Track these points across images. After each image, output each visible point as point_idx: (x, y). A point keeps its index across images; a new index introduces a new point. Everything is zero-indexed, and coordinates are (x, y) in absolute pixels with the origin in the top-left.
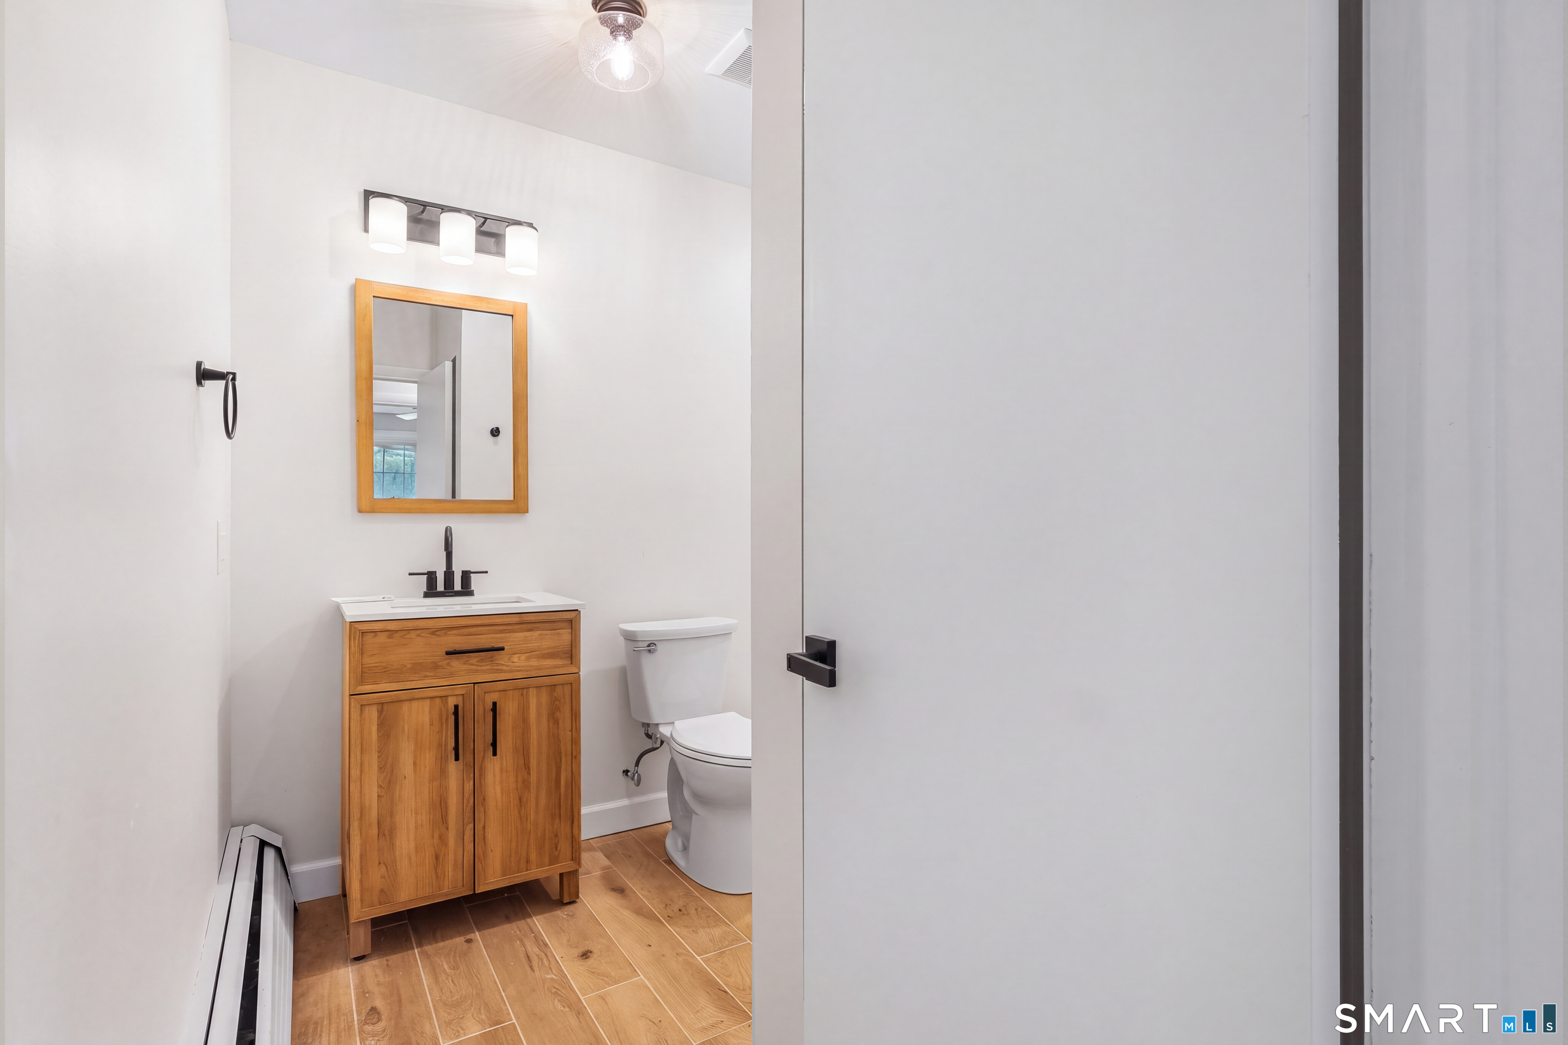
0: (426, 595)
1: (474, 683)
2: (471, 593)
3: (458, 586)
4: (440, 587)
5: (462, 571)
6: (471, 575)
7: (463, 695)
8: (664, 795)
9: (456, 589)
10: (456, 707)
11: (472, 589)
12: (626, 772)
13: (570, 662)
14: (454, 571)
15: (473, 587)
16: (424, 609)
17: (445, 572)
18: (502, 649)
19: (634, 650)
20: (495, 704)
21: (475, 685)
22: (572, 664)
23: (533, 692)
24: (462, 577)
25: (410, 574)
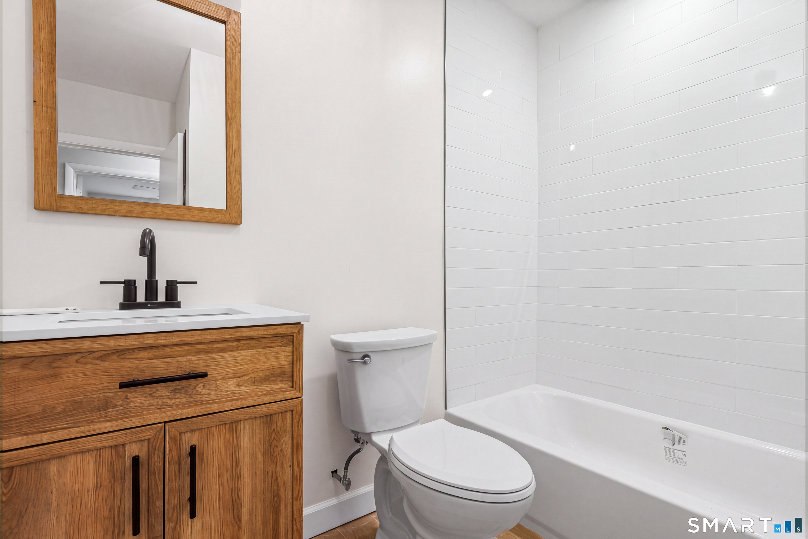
0: (123, 306)
1: (165, 423)
2: (178, 305)
3: (161, 298)
4: (141, 297)
5: (167, 281)
6: (178, 285)
7: (149, 439)
8: (370, 488)
9: (159, 300)
10: (136, 461)
11: (179, 300)
12: (334, 473)
13: (291, 385)
14: (157, 281)
15: (180, 298)
16: (119, 323)
17: (146, 281)
18: (204, 375)
19: (349, 362)
20: (193, 450)
21: (167, 424)
22: (293, 387)
23: (245, 428)
24: (166, 288)
25: (102, 283)
